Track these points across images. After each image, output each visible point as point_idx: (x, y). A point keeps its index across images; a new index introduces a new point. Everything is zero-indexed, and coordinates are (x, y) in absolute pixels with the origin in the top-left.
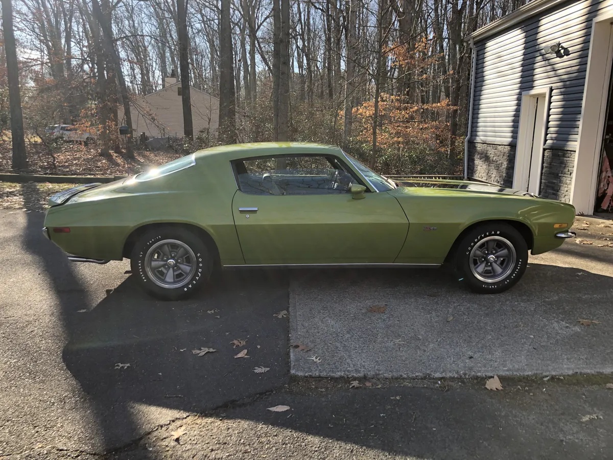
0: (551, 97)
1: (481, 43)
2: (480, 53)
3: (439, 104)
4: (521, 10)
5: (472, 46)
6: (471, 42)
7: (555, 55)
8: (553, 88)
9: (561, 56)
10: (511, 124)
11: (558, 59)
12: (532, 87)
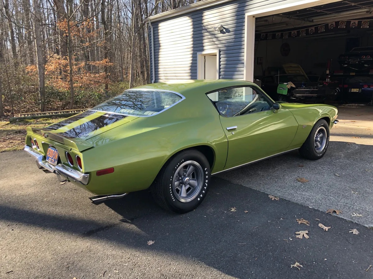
0: (220, 55)
1: (156, 24)
2: (155, 29)
3: (101, 62)
4: (192, 6)
5: (150, 24)
6: (149, 22)
7: (219, 32)
8: (221, 50)
9: (224, 33)
10: (189, 71)
11: (222, 34)
12: (203, 50)
